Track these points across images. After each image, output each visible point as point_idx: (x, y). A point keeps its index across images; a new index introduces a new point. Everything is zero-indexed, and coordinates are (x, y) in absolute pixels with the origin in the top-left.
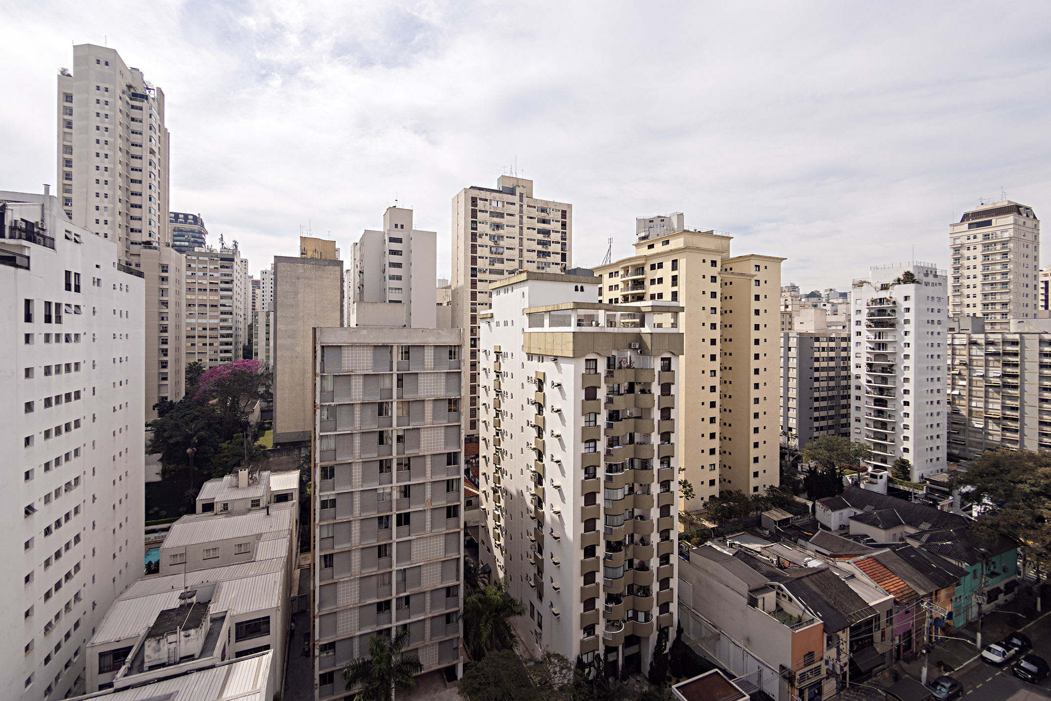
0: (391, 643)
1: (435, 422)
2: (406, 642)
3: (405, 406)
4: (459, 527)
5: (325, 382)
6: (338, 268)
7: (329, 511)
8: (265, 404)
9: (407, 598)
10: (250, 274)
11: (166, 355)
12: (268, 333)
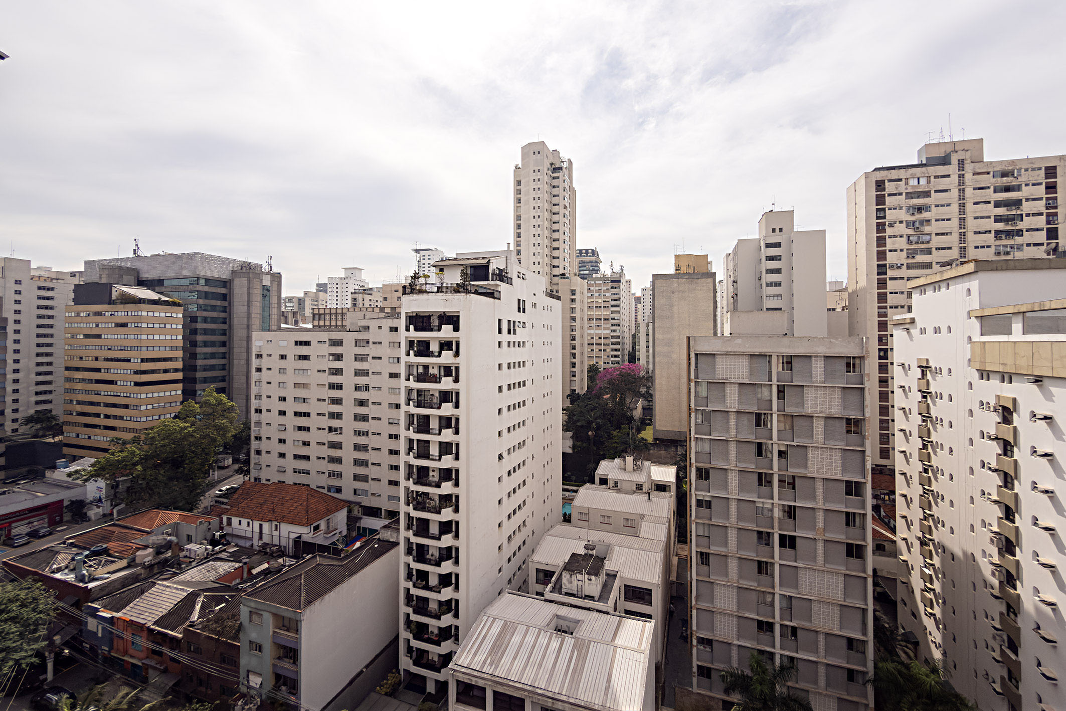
0: (775, 670)
1: (827, 442)
2: (794, 678)
3: (788, 421)
4: (864, 571)
5: (699, 388)
6: (710, 280)
7: (704, 511)
8: (646, 403)
9: (794, 630)
10: (633, 292)
11: (574, 358)
12: (648, 342)
